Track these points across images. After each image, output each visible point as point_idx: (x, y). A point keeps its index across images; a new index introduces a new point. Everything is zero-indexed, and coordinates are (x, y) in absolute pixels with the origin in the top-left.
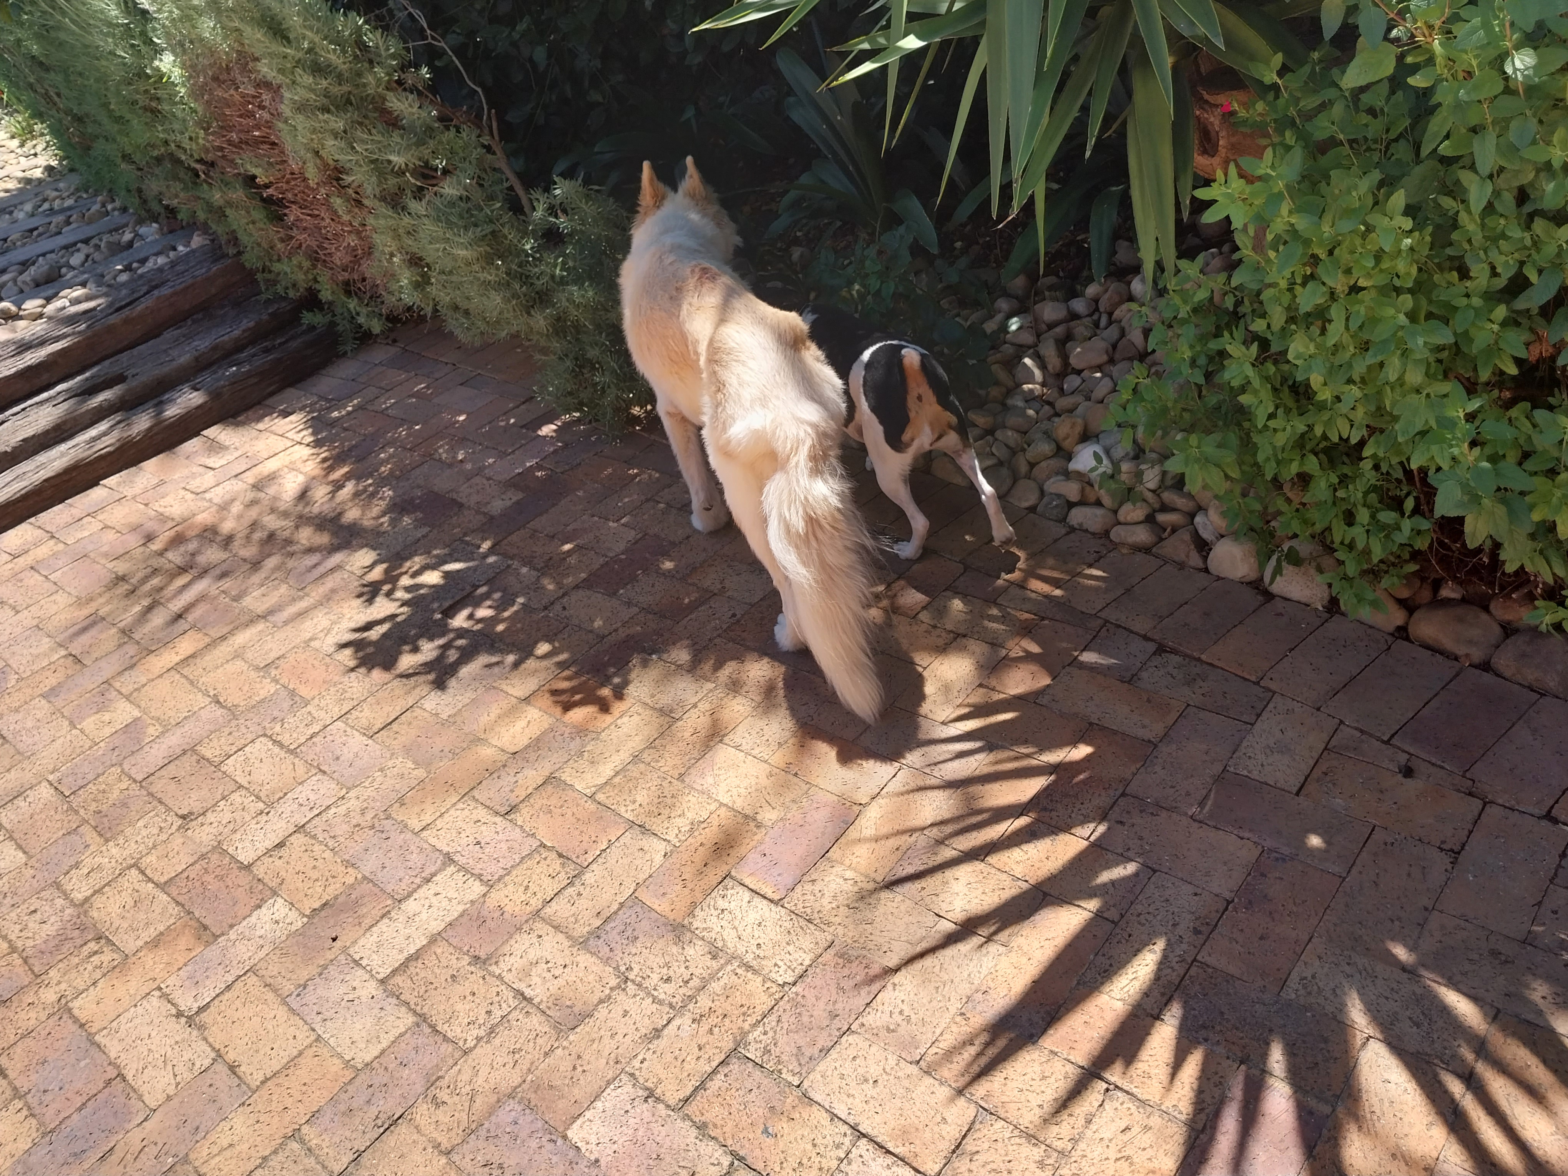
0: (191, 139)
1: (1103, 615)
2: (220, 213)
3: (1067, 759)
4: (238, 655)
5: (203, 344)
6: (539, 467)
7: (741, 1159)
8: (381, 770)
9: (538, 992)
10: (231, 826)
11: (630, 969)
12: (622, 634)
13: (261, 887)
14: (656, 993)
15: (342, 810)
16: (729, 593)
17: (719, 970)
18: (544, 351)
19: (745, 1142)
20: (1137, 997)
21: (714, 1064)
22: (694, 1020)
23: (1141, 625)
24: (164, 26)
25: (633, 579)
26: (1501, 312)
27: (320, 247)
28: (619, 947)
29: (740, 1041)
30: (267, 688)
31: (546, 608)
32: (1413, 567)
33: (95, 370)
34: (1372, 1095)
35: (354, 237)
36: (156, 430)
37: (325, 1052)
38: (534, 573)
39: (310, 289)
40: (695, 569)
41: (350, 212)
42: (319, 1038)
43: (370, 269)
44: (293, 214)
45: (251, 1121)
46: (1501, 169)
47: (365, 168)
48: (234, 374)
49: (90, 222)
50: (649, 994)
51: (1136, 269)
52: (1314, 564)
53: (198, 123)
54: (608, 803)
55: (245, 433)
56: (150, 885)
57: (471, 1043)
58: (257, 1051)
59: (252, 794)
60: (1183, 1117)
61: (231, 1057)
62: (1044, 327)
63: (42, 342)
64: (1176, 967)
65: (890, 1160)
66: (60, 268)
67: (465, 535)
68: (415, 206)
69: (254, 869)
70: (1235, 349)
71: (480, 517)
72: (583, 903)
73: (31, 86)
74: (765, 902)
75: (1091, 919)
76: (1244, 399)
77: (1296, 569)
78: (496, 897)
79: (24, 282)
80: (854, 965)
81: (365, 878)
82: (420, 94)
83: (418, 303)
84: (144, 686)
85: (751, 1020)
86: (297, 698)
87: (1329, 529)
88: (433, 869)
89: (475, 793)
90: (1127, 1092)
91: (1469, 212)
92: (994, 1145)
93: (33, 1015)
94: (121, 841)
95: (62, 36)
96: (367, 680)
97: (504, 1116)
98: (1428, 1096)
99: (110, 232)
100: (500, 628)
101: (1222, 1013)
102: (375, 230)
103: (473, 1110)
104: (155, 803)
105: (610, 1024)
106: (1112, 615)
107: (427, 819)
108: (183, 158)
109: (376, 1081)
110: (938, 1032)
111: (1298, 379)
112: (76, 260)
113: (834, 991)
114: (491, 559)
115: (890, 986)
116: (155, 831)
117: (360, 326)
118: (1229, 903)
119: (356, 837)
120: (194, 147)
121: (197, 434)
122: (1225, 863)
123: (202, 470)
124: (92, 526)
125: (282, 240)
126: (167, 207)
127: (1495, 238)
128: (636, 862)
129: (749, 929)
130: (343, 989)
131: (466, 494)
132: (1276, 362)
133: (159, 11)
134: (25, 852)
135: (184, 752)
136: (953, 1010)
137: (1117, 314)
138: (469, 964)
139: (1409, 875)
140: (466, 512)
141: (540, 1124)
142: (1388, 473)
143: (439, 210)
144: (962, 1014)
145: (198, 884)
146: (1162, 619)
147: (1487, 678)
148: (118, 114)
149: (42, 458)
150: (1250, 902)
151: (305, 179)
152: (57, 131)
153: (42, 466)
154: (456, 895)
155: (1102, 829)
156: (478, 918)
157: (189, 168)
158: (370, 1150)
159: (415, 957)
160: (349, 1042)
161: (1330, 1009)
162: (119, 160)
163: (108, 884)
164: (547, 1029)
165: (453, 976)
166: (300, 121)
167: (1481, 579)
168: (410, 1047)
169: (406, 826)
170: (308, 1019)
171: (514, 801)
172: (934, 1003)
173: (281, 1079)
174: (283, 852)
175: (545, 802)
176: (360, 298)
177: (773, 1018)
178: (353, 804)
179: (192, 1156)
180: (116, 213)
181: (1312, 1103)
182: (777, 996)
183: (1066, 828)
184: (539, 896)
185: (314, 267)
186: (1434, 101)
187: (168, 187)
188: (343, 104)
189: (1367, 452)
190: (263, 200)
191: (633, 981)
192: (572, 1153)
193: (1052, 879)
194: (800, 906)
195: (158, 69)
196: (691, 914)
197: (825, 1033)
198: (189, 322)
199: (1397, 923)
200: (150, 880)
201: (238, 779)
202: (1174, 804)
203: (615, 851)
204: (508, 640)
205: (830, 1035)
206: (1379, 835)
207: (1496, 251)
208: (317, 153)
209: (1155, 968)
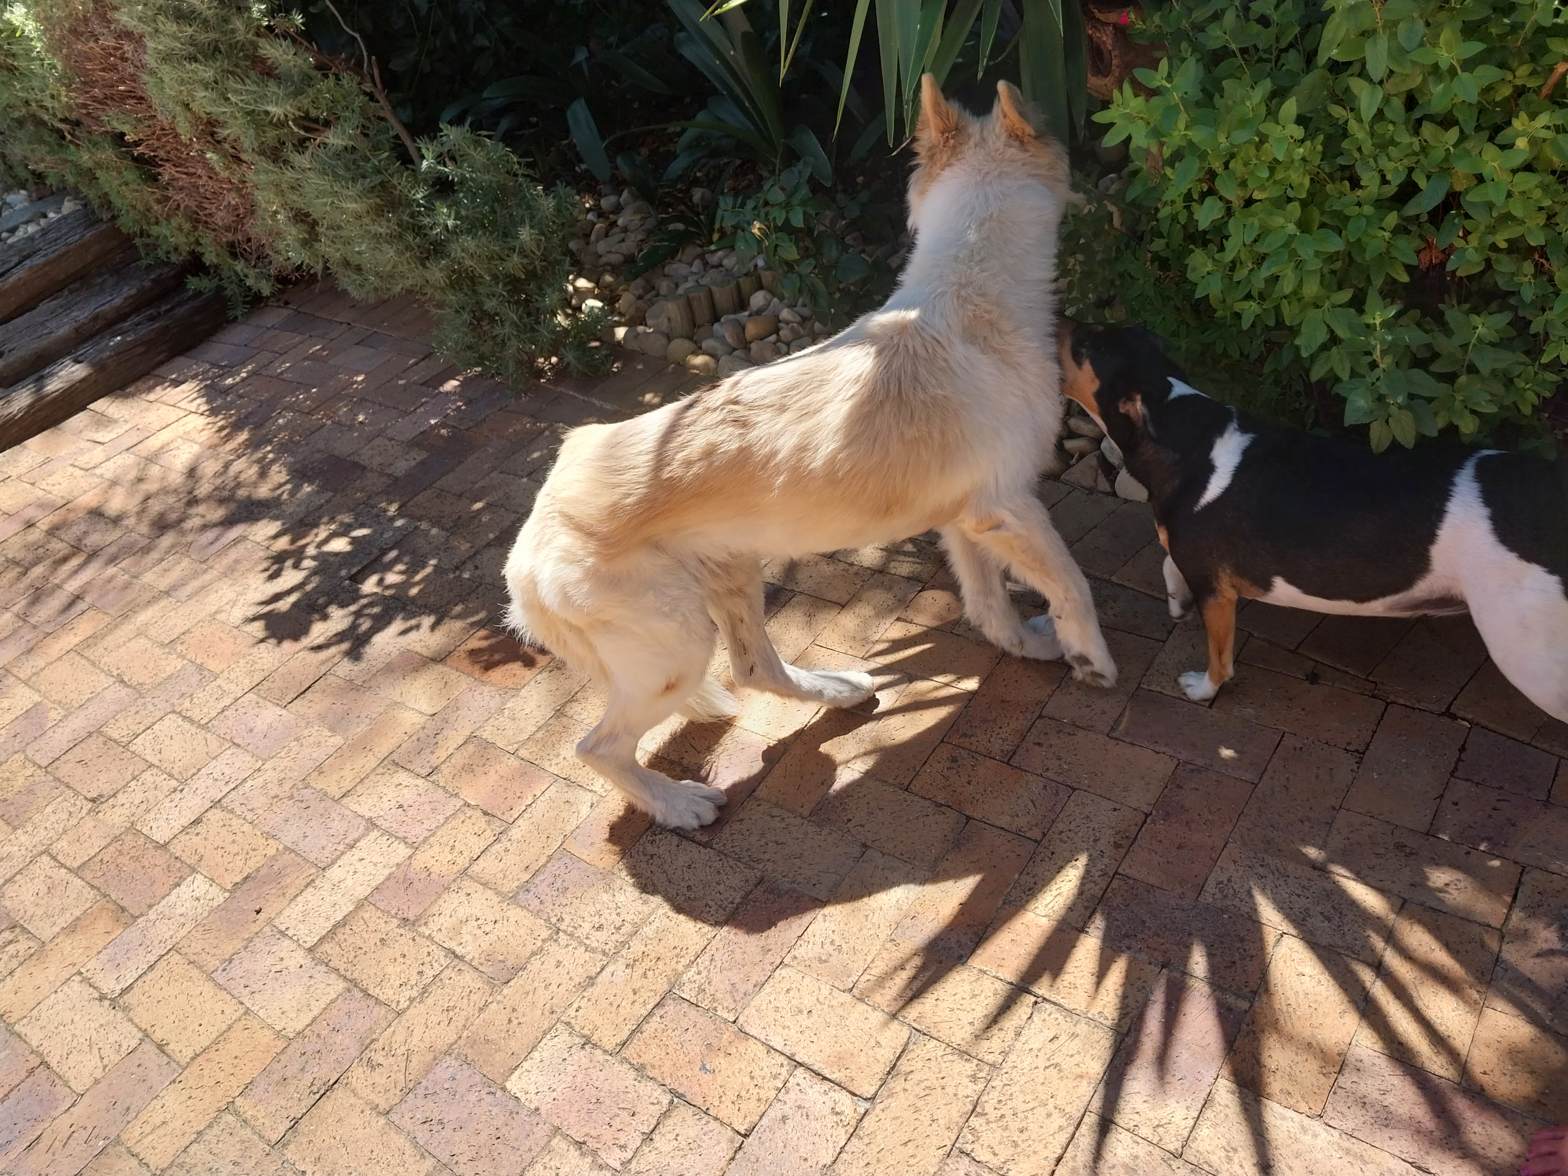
0: (52, 96)
2: (90, 176)
4: (140, 633)
5: (82, 314)
6: (444, 425)
7: (680, 1096)
8: (297, 739)
9: (469, 949)
10: (144, 806)
11: (561, 920)
13: (179, 865)
14: (588, 942)
15: (259, 782)
17: (650, 914)
18: (440, 305)
19: (684, 1080)
20: (1062, 912)
21: (650, 1007)
22: (628, 966)
26: (1392, 219)
27: (199, 207)
28: (549, 899)
29: (675, 982)
30: (174, 664)
31: (457, 568)
34: (1288, 988)
35: (233, 194)
36: (38, 406)
37: (255, 1024)
38: (444, 533)
39: (192, 253)
41: (227, 168)
42: (247, 1011)
43: (255, 228)
44: (167, 173)
45: (184, 1098)
46: (1391, 74)
47: (241, 121)
48: (118, 344)
50: (581, 943)
53: (59, 80)
54: (532, 758)
55: (134, 404)
56: (63, 871)
57: (403, 1005)
58: (185, 1029)
59: (164, 772)
60: (1109, 1023)
61: (158, 1036)
64: (1099, 880)
65: (827, 1085)
67: (369, 497)
68: (298, 160)
69: (171, 848)
71: (384, 479)
72: (509, 859)
74: (694, 844)
78: (422, 859)
80: (785, 899)
81: (286, 848)
82: (294, 41)
83: (307, 261)
84: (42, 670)
85: (684, 961)
86: (206, 673)
88: (356, 835)
89: (395, 757)
90: (1055, 1004)
91: (1360, 120)
92: (928, 1064)
94: (30, 829)
96: (277, 650)
97: (441, 1073)
98: (1340, 986)
100: (414, 591)
101: (1144, 922)
102: (256, 186)
103: (410, 1070)
104: (62, 788)
105: (543, 975)
107: (347, 785)
108: (46, 118)
109: (309, 1049)
110: (869, 959)
111: (1198, 296)
114: (399, 523)
115: (820, 918)
116: (65, 816)
117: (250, 289)
118: (1147, 815)
119: (275, 809)
120: (56, 105)
121: (83, 408)
122: (1142, 778)
123: (89, 444)
125: (159, 202)
126: (33, 172)
127: (1384, 144)
128: (563, 815)
129: (679, 873)
130: (270, 960)
131: (369, 456)
135: (90, 735)
136: (883, 937)
138: (398, 926)
139: (1317, 777)
140: (369, 475)
141: (478, 1078)
143: (324, 162)
144: (892, 940)
145: (112, 867)
146: (1072, 543)
150: (1168, 814)
151: (177, 136)
154: (381, 859)
156: (404, 881)
157: (53, 129)
158: (306, 1117)
159: (342, 923)
160: (279, 1012)
161: (1245, 909)
163: (19, 872)
164: (480, 985)
165: (382, 940)
166: (166, 72)
168: (342, 1013)
169: (326, 794)
170: (235, 992)
171: (435, 762)
172: (865, 931)
173: (212, 1054)
174: (199, 828)
175: (466, 761)
176: (246, 260)
177: (706, 957)
178: (269, 775)
179: (124, 1137)
181: (1231, 999)
182: (709, 936)
183: (986, 753)
184: (465, 854)
185: (195, 228)
187: (32, 151)
188: (211, 52)
189: (1268, 368)
190: (134, 159)
191: (565, 932)
192: (512, 1103)
194: (729, 846)
195: (9, 23)
197: (758, 969)
198: (66, 292)
199: (1307, 823)
200: (62, 865)
201: (148, 758)
202: (1090, 723)
203: (541, 806)
204: (420, 603)
205: (763, 970)
206: (1288, 741)
207: (1385, 159)
208: (187, 106)
209: (1078, 883)
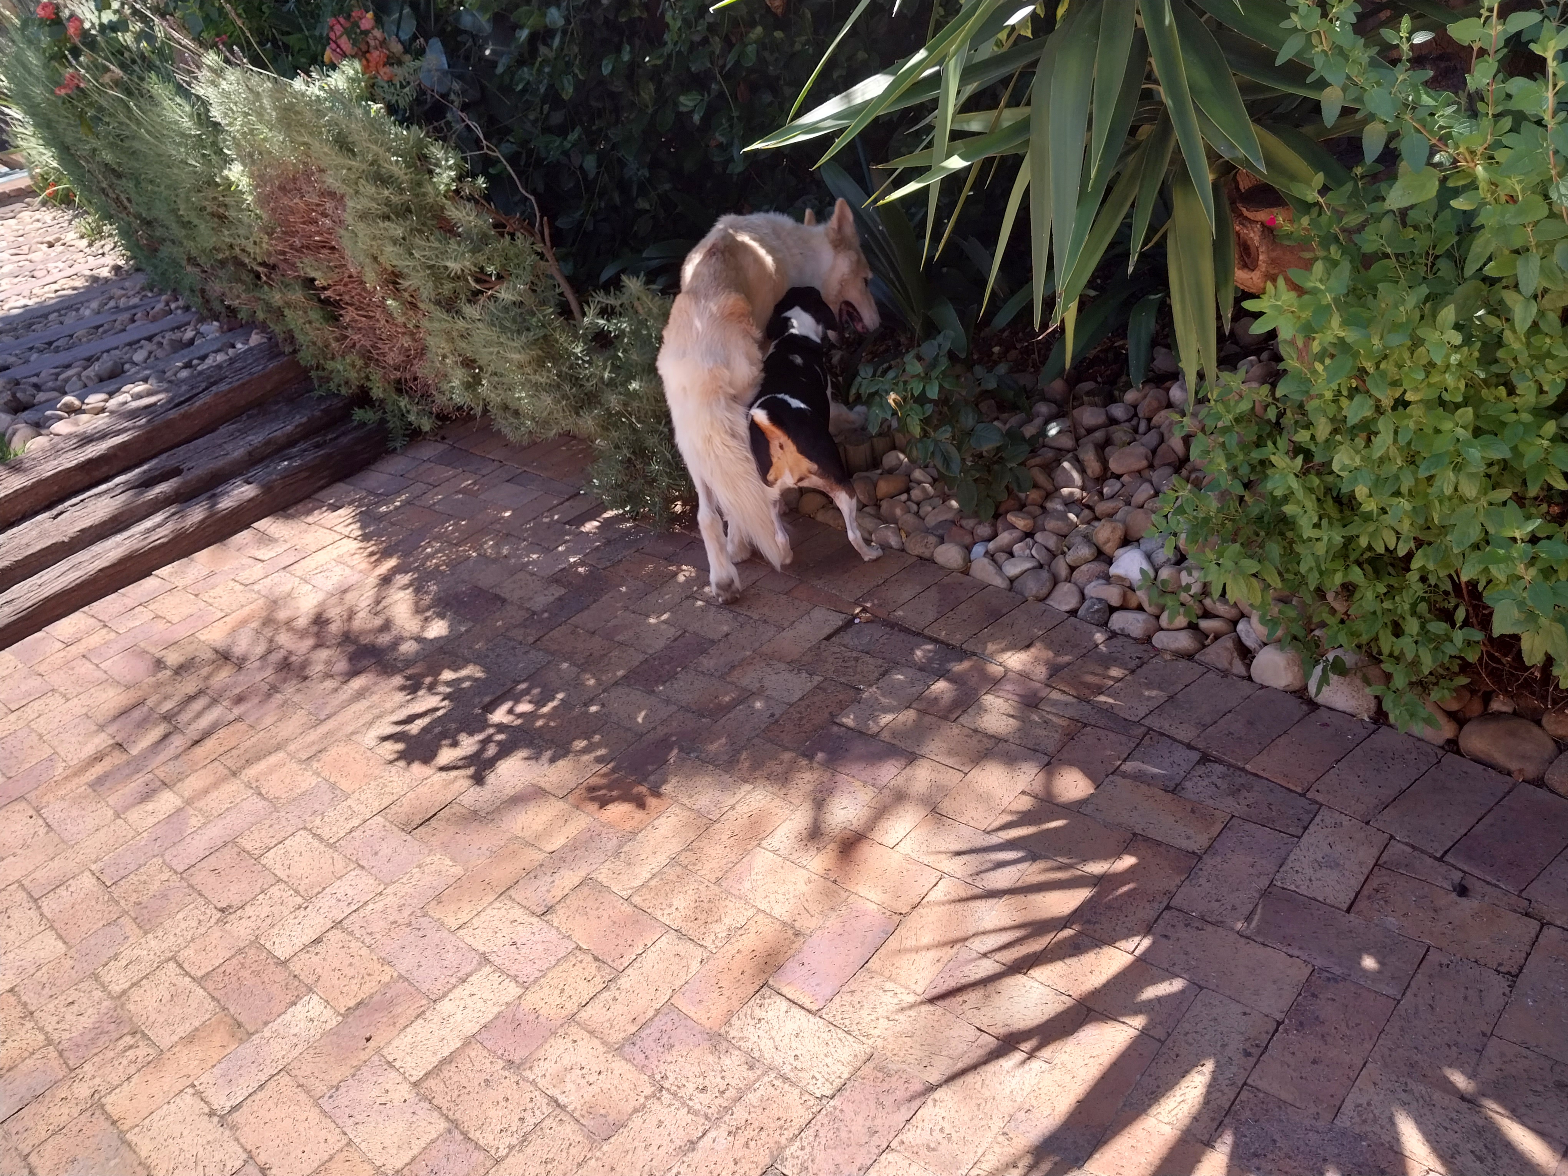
0: (255, 243)
1: (1146, 722)
2: (279, 313)
3: (1112, 870)
4: (280, 747)
5: (256, 439)
6: (582, 563)
8: (419, 866)
9: (572, 1099)
10: (269, 921)
11: (665, 1077)
12: (661, 731)
13: (296, 983)
14: (691, 1103)
15: (380, 906)
16: (768, 693)
17: (755, 1081)
20: (1187, 1121)
22: (730, 1133)
23: (1185, 733)
24: (234, 138)
25: (672, 676)
26: (1550, 428)
27: (374, 347)
28: (654, 1054)
29: (777, 1156)
30: (309, 781)
31: (585, 704)
32: (1463, 680)
33: (154, 462)
35: (407, 338)
36: (208, 522)
37: (355, 1157)
38: (575, 669)
39: (361, 387)
40: (733, 667)
41: (405, 314)
42: (350, 1143)
43: (422, 369)
44: (349, 315)
46: (1546, 291)
47: (422, 274)
48: (286, 469)
49: (154, 320)
50: (684, 1104)
51: (1175, 375)
52: (1359, 674)
53: (261, 229)
54: (644, 906)
55: (295, 525)
56: (188, 979)
57: (503, 1152)
58: (288, 1154)
59: (291, 888)
61: (262, 1159)
62: (1083, 431)
63: (103, 436)
64: (1226, 1090)
66: (123, 364)
67: (507, 630)
68: (469, 310)
69: (291, 965)
70: (1280, 460)
71: (523, 612)
72: (618, 1008)
73: (103, 190)
74: (803, 1012)
75: (1137, 1037)
76: (1289, 509)
77: (1342, 679)
78: (532, 999)
79: (88, 377)
80: (894, 1079)
81: (400, 976)
82: (477, 202)
83: (468, 403)
84: (188, 776)
85: (788, 1134)
86: (338, 792)
87: (1376, 639)
88: (469, 969)
89: (512, 892)
91: (1514, 331)
93: (65, 1110)
94: (160, 934)
95: (136, 145)
96: (407, 774)
99: (173, 330)
100: (540, 723)
101: (1274, 1141)
102: (429, 332)
104: (195, 895)
105: (644, 1134)
106: (1154, 722)
107: (464, 917)
108: (247, 261)
110: (980, 1151)
111: (1344, 490)
112: (139, 357)
113: (873, 1105)
114: (532, 655)
115: (930, 1102)
116: (194, 924)
117: (411, 424)
118: (1279, 1024)
119: (393, 935)
120: (258, 251)
121: (248, 526)
122: (1274, 982)
123: (251, 561)
124: (144, 615)
125: (337, 340)
126: (228, 307)
127: (1541, 357)
128: (673, 968)
129: (786, 1040)
130: (376, 1091)
131: (509, 589)
132: (1319, 474)
133: (230, 124)
134: (65, 943)
135: (225, 844)
136: (995, 1129)
137: (1156, 420)
138: (503, 1068)
139: (1466, 998)
140: (509, 608)
142: (1436, 586)
143: (493, 315)
144: (1005, 1134)
145: (234, 979)
146: (1205, 727)
147: (1541, 794)
148: (186, 219)
149: (97, 548)
150: (1301, 1024)
151: (362, 283)
152: (126, 233)
153: (97, 556)
154: (491, 996)
155: (1146, 942)
156: (513, 1021)
157: (252, 270)
159: (449, 1060)
160: (380, 1147)
161: (1386, 1138)
162: (184, 263)
163: (146, 977)
164: (580, 1138)
165: (487, 1081)
166: (361, 228)
167: (1533, 693)
168: (441, 1155)
169: (442, 924)
170: (339, 1121)
171: (550, 901)
172: (976, 1121)
174: (319, 948)
175: (581, 903)
176: (411, 397)
177: (810, 1132)
178: (390, 900)
180: (179, 312)
182: (815, 1110)
183: (1111, 941)
184: (574, 999)
185: (367, 365)
186: (1476, 223)
187: (231, 288)
188: (403, 212)
189: (1416, 564)
190: (320, 300)
191: (668, 1090)
193: (1096, 993)
194: (839, 1017)
195: (227, 178)
196: (728, 1023)
197: (864, 1151)
198: (244, 417)
199: (1454, 1049)
200: (187, 974)
201: (277, 872)
202: (1219, 918)
203: (651, 956)
204: (547, 737)
205: (869, 1152)
206: (1433, 956)
207: (1542, 370)
208: (375, 258)
209: (1204, 1090)
